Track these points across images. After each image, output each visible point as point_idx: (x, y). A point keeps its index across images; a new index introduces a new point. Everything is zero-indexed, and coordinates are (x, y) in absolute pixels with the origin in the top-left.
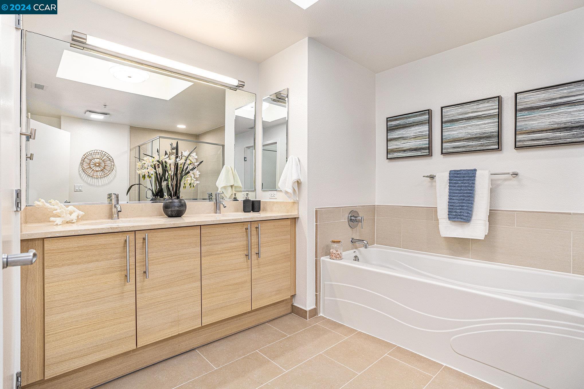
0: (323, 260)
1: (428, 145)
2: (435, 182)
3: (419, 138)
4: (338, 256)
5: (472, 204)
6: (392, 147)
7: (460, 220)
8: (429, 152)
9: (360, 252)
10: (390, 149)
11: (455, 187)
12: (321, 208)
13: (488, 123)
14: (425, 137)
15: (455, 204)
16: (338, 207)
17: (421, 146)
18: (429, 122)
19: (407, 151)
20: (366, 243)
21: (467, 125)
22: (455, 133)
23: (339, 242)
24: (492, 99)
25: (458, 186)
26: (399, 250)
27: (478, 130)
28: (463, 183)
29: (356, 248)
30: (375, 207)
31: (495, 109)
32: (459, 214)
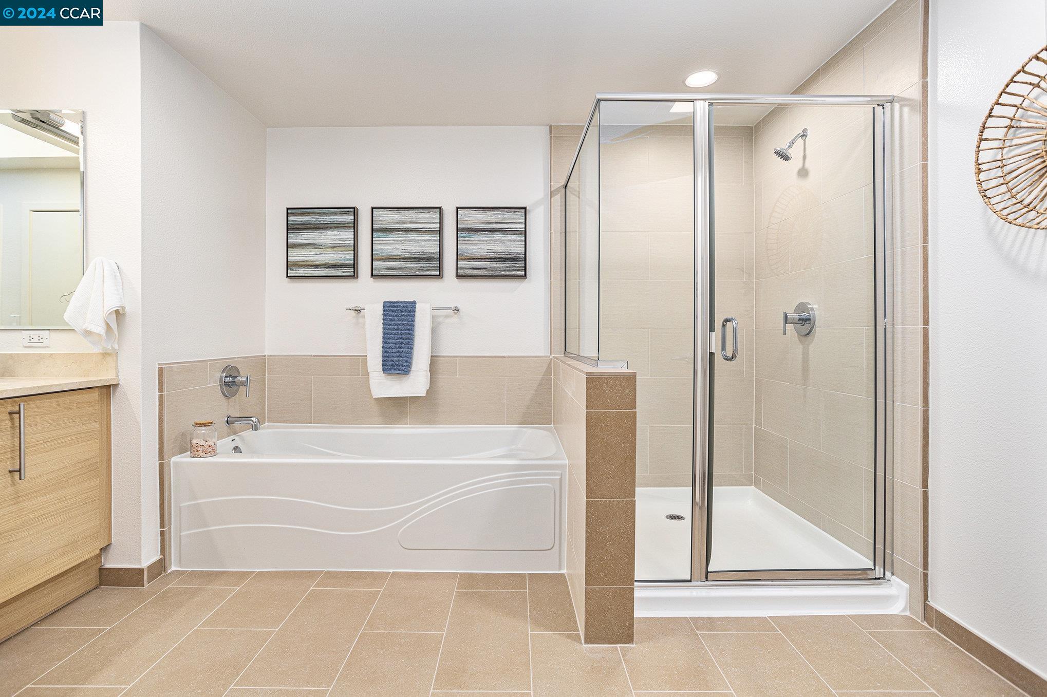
0: (175, 463)
1: (353, 261)
2: (364, 317)
3: (340, 249)
4: (210, 450)
5: (412, 348)
6: (296, 258)
7: (397, 372)
8: (354, 272)
9: (242, 439)
10: (292, 261)
11: (390, 325)
12: (170, 364)
13: (429, 241)
14: (348, 249)
15: (391, 350)
16: (203, 361)
17: (343, 262)
18: (354, 226)
19: (321, 268)
20: (256, 420)
21: (404, 238)
22: (389, 248)
23: (209, 424)
24: (433, 210)
25: (395, 325)
26: (309, 427)
27: (417, 248)
28: (400, 320)
29: (235, 433)
30: (265, 359)
31: (436, 223)
32: (397, 363)
